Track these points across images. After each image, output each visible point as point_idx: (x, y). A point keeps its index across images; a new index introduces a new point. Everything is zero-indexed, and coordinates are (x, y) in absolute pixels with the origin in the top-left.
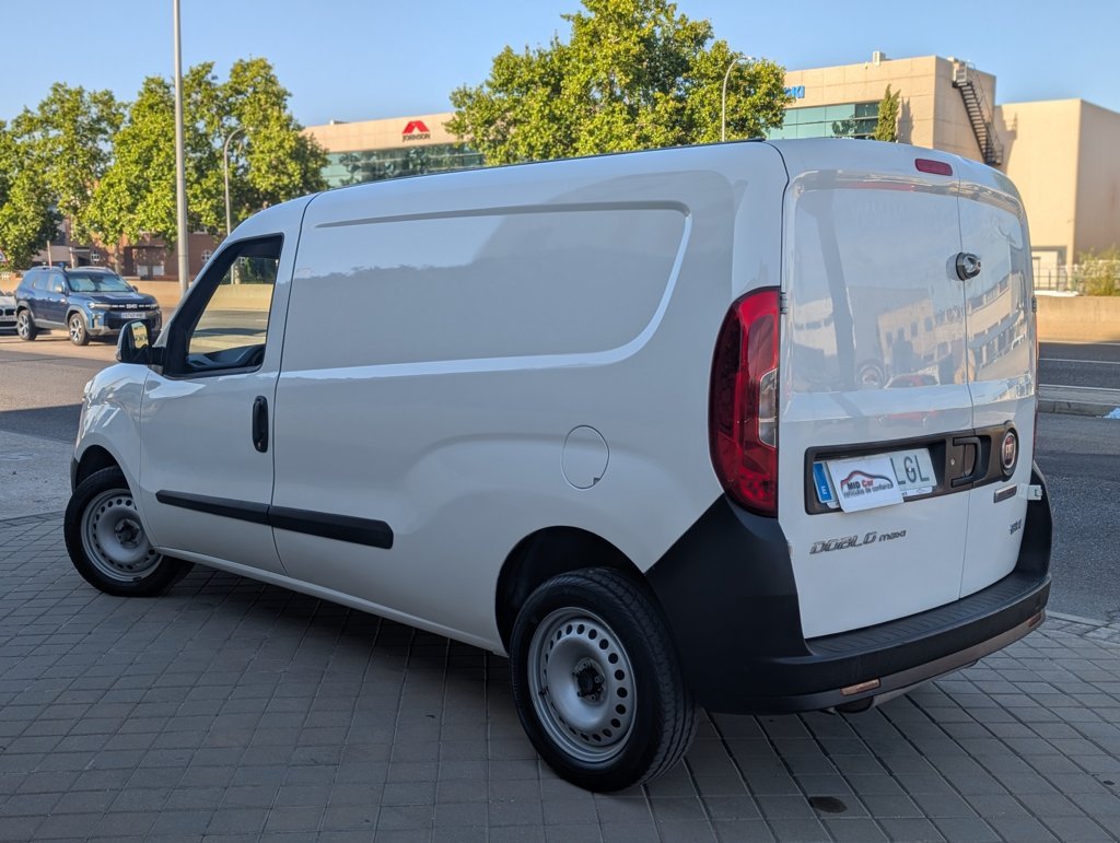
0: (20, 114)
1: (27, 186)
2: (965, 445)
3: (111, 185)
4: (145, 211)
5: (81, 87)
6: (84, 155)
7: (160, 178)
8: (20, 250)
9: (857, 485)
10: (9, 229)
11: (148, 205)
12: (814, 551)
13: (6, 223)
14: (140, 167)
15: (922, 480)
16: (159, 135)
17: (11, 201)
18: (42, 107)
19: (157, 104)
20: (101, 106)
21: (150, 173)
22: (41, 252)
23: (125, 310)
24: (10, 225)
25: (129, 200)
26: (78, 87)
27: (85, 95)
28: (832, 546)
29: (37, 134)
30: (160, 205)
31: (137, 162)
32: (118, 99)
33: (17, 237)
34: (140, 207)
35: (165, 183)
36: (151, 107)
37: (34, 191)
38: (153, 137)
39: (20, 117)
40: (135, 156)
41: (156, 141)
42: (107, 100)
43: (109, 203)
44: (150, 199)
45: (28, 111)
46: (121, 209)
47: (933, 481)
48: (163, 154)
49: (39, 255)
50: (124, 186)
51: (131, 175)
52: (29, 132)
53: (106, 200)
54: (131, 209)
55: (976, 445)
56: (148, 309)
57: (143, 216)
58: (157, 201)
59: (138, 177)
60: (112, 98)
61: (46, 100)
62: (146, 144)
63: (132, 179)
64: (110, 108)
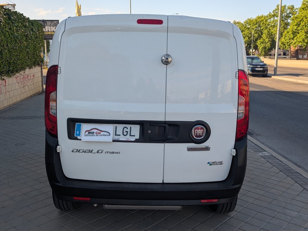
0: (268, 14)
1: (267, 34)
2: (160, 126)
3: (288, 32)
4: (296, 39)
5: (285, 5)
6: (283, 24)
7: (302, 30)
8: (266, 51)
9: (93, 133)
10: (261, 45)
11: (298, 38)
12: (73, 151)
13: (261, 44)
14: (297, 26)
15: (130, 135)
16: (304, 17)
17: (262, 38)
18: (273, 12)
19: (305, 8)
20: (290, 10)
21: (299, 28)
22: (271, 51)
23: (257, 67)
24: (262, 44)
25: (292, 36)
26: (284, 5)
27: (286, 7)
28: (81, 151)
29: (272, 19)
30: (301, 37)
31: (296, 25)
32: (295, 7)
33: (263, 47)
34: (295, 38)
35: (303, 31)
36: (303, 9)
37: (269, 35)
38: (302, 18)
39: (268, 15)
40: (295, 24)
41: (303, 19)
42: (292, 8)
43: (287, 37)
44: (298, 36)
45: (270, 13)
46: (290, 39)
47: (137, 137)
48: (304, 22)
49: (271, 52)
50: (291, 32)
51: (294, 29)
52: (270, 18)
53: (286, 36)
54: (293, 39)
55: (165, 127)
56: (264, 67)
57: (295, 41)
58: (300, 36)
59: (296, 29)
60: (293, 7)
61: (274, 9)
62: (299, 20)
63: (294, 30)
64: (293, 10)
